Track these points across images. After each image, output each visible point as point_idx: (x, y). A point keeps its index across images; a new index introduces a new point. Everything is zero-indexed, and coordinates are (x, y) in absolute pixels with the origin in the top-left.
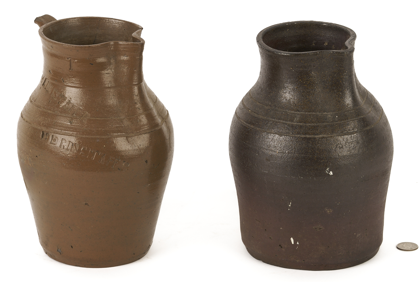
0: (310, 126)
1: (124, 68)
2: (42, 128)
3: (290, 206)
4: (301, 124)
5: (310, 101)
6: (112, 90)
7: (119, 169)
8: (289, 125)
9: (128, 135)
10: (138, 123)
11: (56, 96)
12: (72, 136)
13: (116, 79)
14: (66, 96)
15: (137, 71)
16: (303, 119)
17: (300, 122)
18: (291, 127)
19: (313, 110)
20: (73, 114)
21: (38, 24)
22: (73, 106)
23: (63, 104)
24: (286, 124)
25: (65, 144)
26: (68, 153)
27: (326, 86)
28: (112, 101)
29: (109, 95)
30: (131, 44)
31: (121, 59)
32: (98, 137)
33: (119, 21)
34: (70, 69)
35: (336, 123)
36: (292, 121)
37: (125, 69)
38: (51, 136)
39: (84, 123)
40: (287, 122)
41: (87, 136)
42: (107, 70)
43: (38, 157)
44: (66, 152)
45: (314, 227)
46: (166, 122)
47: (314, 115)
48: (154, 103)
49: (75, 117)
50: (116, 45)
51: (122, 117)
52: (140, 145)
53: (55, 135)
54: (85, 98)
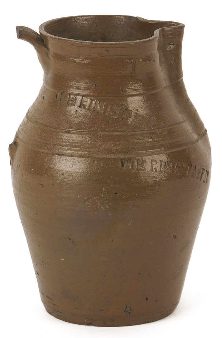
14: (130, 109)
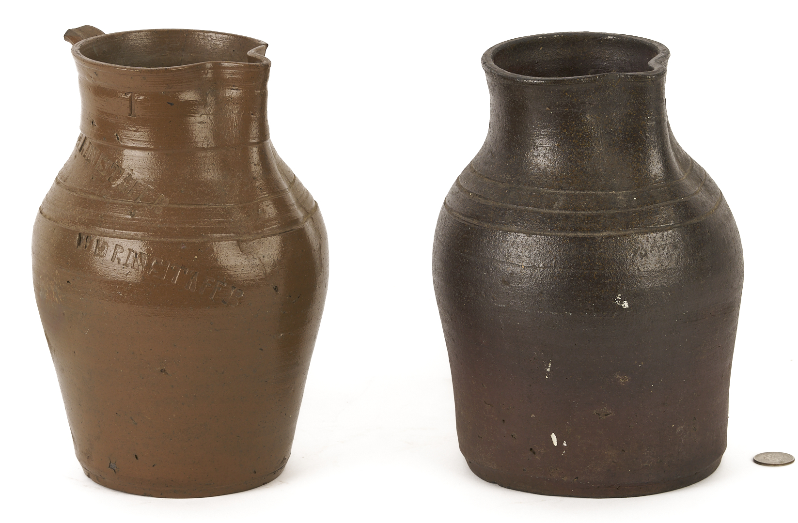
0: (583, 215)
1: (233, 112)
2: (79, 227)
3: (548, 370)
4: (568, 212)
5: (584, 170)
6: (209, 154)
7: (223, 301)
8: (544, 215)
9: (241, 238)
10: (258, 215)
11: (104, 167)
12: (134, 239)
13: (218, 133)
15: (256, 117)
16: (571, 204)
17: (565, 209)
18: (548, 218)
19: (589, 186)
20: (137, 199)
21: (72, 40)
22: (136, 183)
23: (119, 182)
24: (539, 213)
25: (122, 256)
26: (127, 270)
27: (613, 141)
28: (211, 174)
29: (204, 164)
30: (246, 66)
31: (226, 94)
32: (184, 240)
33: (224, 36)
34: (130, 115)
35: (634, 209)
36: (551, 207)
37: (234, 114)
38: (95, 240)
39: (157, 215)
40: (541, 210)
41: (163, 239)
42: (201, 116)
43: (71, 282)
44: (123, 269)
45: (595, 412)
46: (312, 218)
47: (592, 194)
48: (291, 184)
49: (139, 204)
50: (217, 68)
51: (230, 205)
52: (264, 257)
53: (101, 238)
54: (160, 169)
